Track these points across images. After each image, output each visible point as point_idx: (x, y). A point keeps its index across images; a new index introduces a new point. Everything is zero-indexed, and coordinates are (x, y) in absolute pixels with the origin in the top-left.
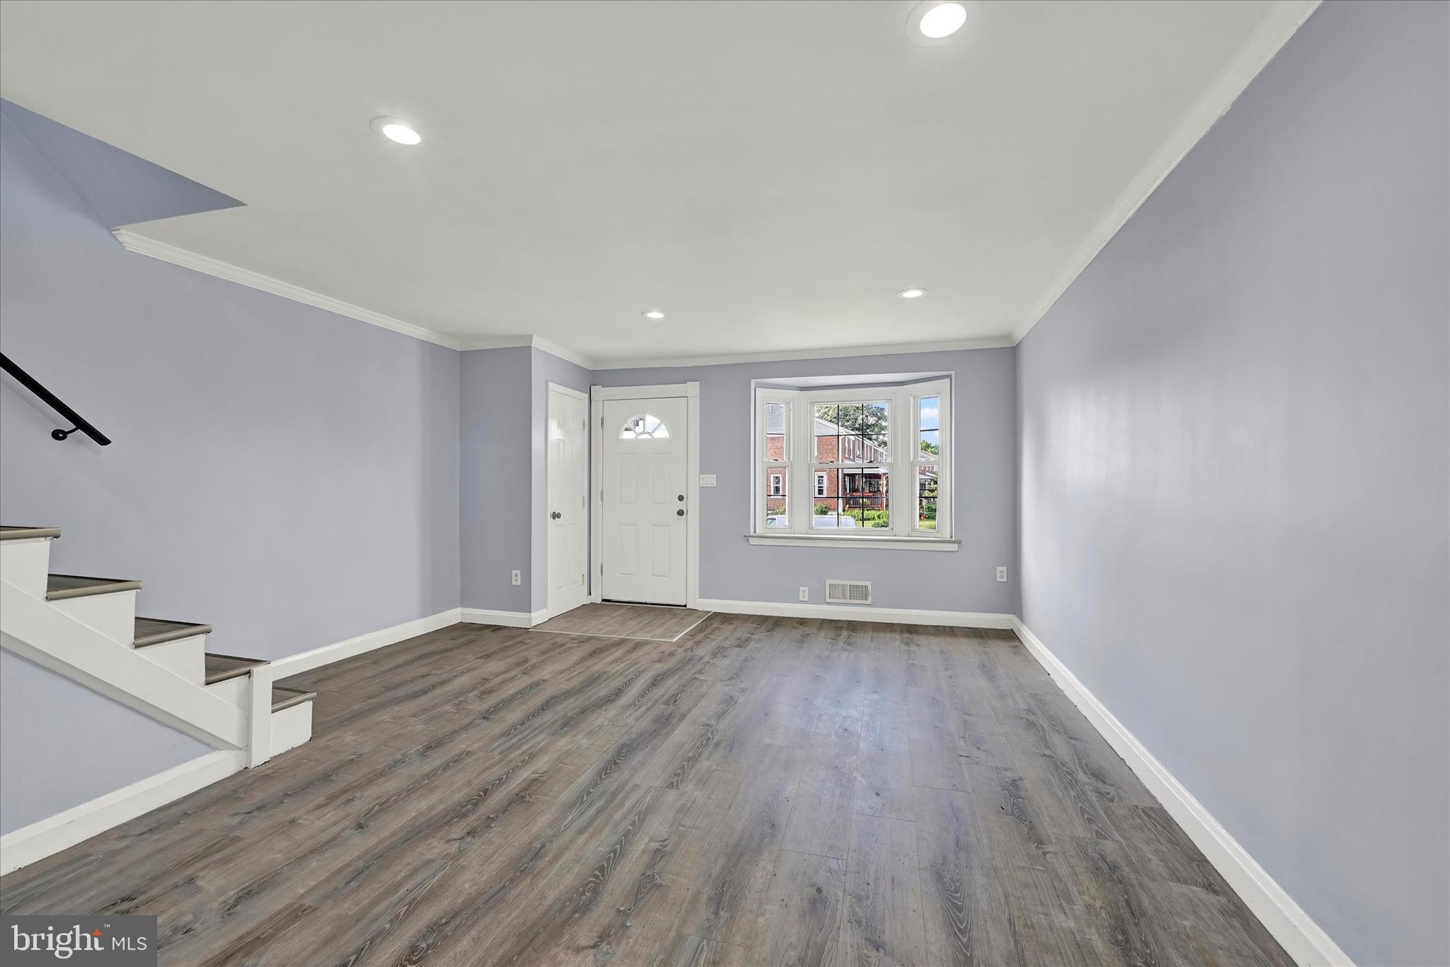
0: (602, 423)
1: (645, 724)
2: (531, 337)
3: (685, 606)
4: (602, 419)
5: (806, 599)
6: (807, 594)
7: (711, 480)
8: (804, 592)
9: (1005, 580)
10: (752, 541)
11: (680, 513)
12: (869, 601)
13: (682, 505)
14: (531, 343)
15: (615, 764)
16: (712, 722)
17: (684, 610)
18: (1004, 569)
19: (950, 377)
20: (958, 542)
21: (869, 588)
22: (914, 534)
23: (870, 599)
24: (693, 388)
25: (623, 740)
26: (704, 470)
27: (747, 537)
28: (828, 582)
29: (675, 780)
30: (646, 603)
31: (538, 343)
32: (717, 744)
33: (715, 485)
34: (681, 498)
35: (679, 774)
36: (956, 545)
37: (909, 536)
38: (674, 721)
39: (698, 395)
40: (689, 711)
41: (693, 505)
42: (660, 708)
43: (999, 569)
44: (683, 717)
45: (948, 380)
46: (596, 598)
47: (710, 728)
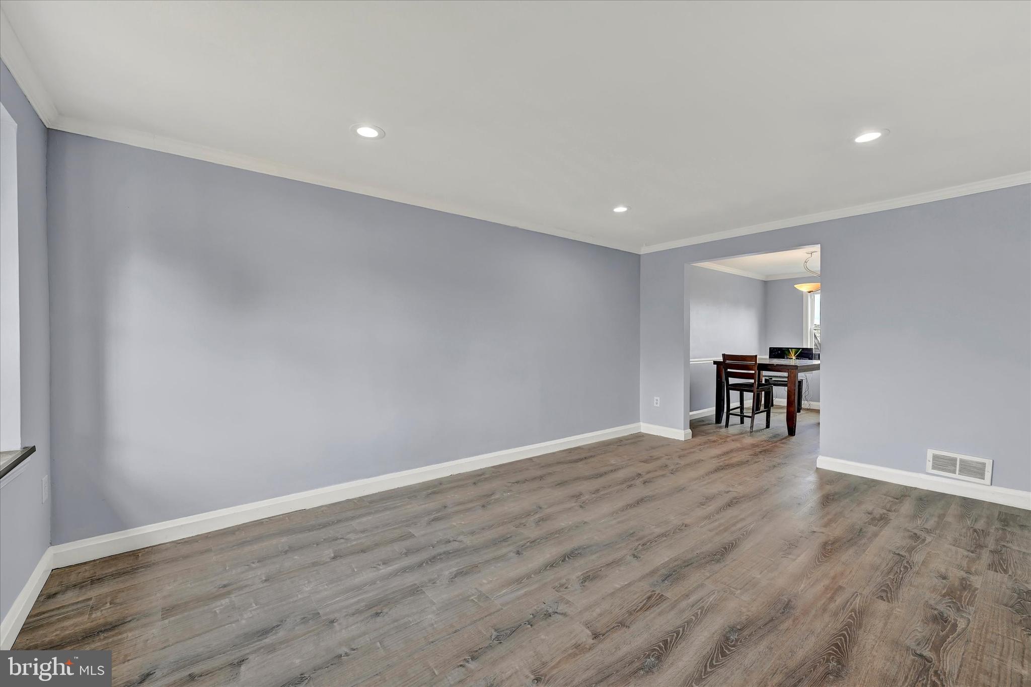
1: (695, 578)
9: (47, 496)
15: (725, 548)
16: (629, 558)
20: (31, 451)
25: (717, 567)
29: (683, 527)
32: (640, 539)
35: (679, 529)
36: (30, 457)
38: (664, 571)
40: (643, 578)
42: (671, 594)
43: (44, 481)
44: (653, 573)
47: (636, 553)
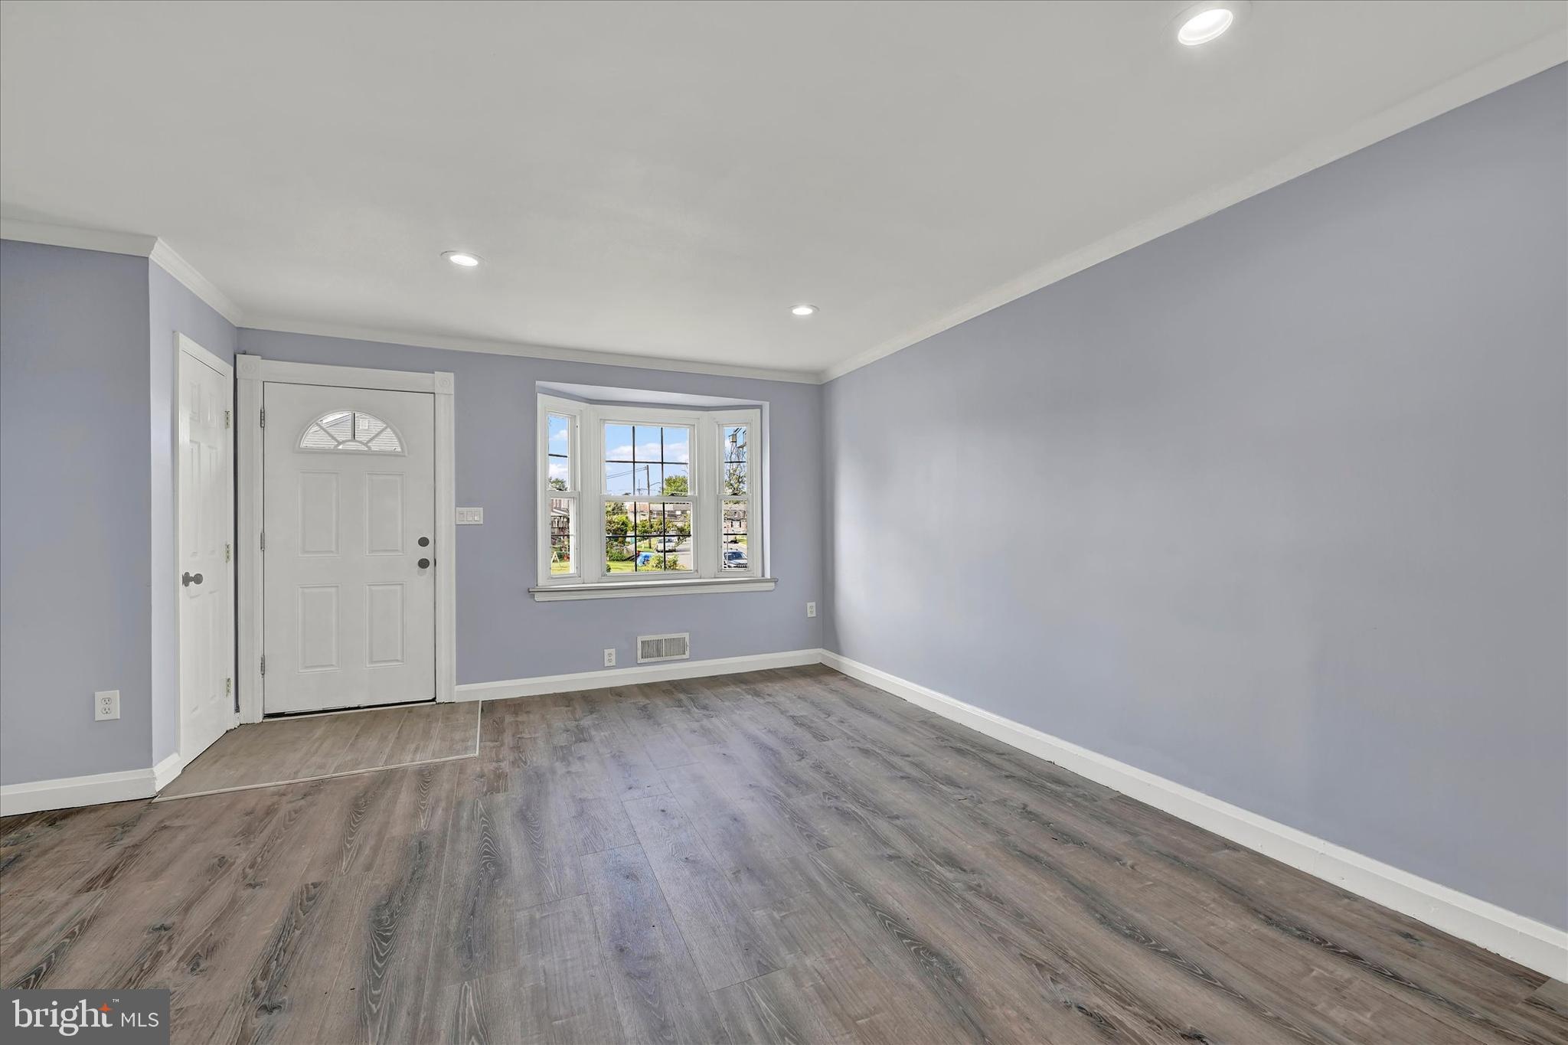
0: (262, 419)
2: (151, 240)
3: (434, 700)
4: (263, 413)
5: (613, 663)
6: (613, 658)
7: (475, 516)
8: (610, 655)
9: (814, 615)
10: (538, 597)
11: (424, 564)
12: (687, 655)
13: (426, 553)
14: (150, 253)
17: (433, 705)
18: (814, 604)
19: (760, 407)
20: (774, 580)
21: (687, 640)
22: (721, 574)
23: (687, 653)
24: (444, 382)
26: (463, 499)
27: (531, 593)
28: (640, 639)
30: (358, 708)
31: (163, 256)
33: (482, 523)
34: (424, 542)
36: (773, 584)
37: (715, 578)
39: (453, 393)
41: (446, 552)
43: (809, 604)
45: (759, 410)
46: (253, 713)
